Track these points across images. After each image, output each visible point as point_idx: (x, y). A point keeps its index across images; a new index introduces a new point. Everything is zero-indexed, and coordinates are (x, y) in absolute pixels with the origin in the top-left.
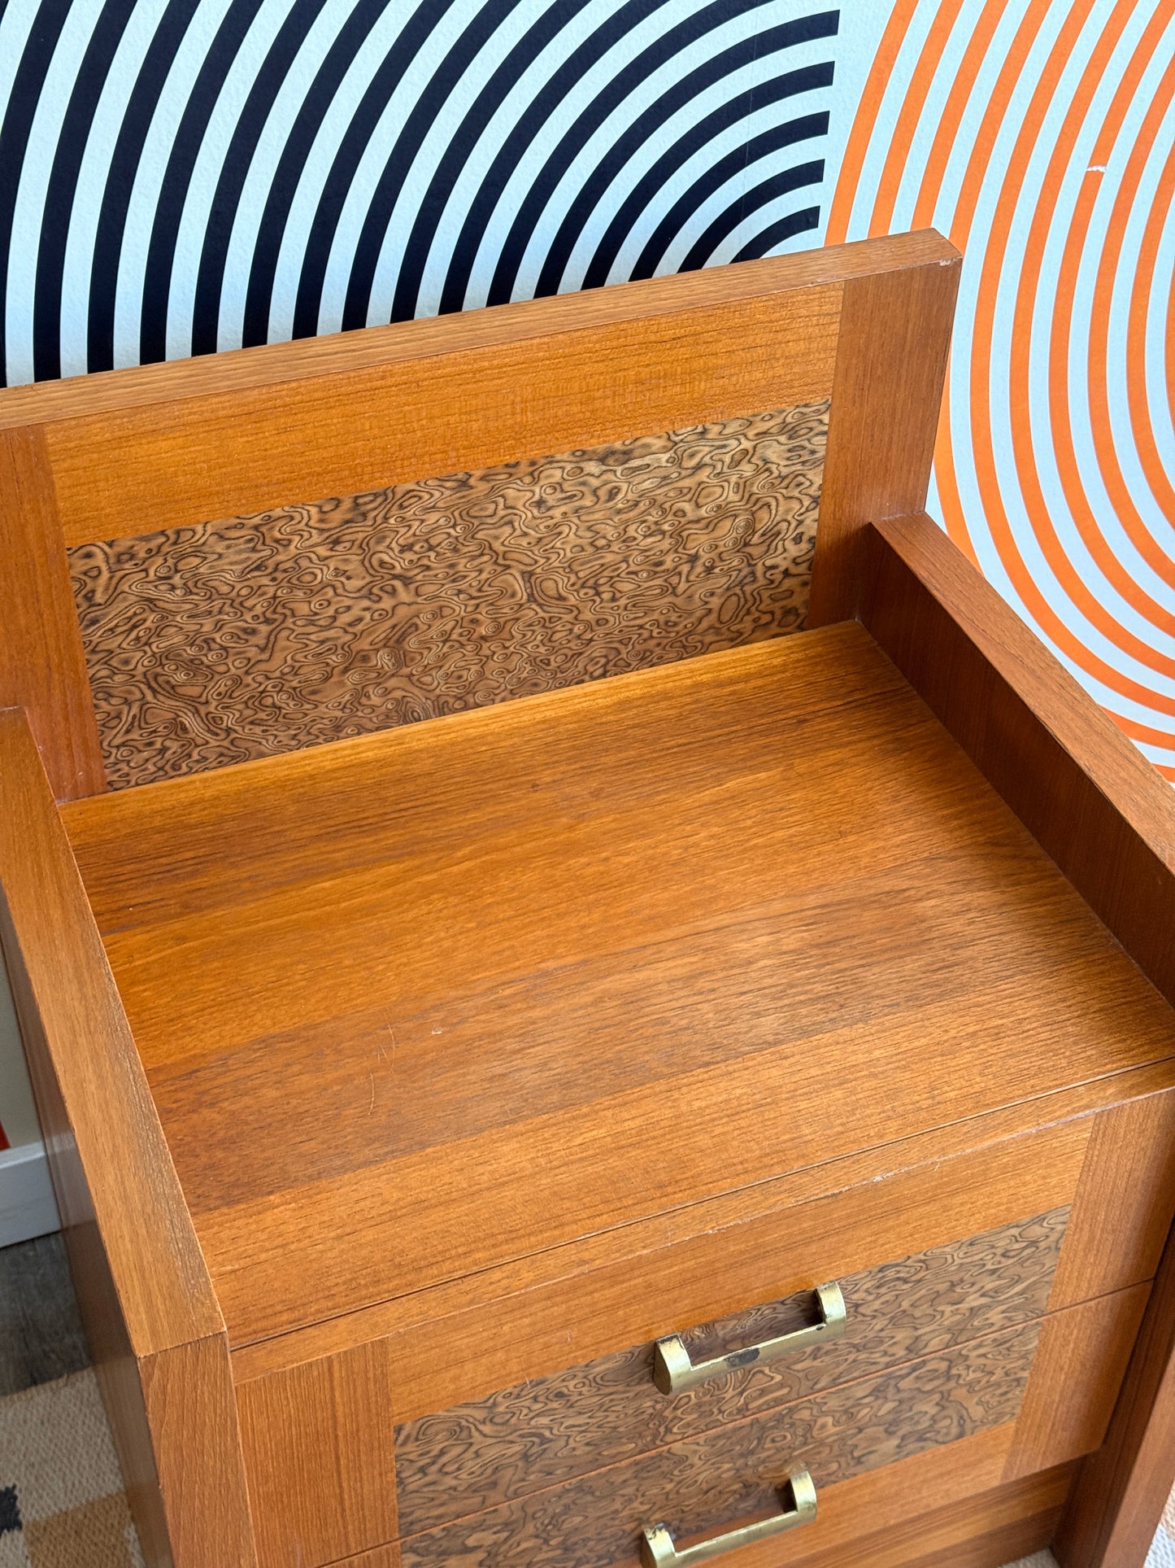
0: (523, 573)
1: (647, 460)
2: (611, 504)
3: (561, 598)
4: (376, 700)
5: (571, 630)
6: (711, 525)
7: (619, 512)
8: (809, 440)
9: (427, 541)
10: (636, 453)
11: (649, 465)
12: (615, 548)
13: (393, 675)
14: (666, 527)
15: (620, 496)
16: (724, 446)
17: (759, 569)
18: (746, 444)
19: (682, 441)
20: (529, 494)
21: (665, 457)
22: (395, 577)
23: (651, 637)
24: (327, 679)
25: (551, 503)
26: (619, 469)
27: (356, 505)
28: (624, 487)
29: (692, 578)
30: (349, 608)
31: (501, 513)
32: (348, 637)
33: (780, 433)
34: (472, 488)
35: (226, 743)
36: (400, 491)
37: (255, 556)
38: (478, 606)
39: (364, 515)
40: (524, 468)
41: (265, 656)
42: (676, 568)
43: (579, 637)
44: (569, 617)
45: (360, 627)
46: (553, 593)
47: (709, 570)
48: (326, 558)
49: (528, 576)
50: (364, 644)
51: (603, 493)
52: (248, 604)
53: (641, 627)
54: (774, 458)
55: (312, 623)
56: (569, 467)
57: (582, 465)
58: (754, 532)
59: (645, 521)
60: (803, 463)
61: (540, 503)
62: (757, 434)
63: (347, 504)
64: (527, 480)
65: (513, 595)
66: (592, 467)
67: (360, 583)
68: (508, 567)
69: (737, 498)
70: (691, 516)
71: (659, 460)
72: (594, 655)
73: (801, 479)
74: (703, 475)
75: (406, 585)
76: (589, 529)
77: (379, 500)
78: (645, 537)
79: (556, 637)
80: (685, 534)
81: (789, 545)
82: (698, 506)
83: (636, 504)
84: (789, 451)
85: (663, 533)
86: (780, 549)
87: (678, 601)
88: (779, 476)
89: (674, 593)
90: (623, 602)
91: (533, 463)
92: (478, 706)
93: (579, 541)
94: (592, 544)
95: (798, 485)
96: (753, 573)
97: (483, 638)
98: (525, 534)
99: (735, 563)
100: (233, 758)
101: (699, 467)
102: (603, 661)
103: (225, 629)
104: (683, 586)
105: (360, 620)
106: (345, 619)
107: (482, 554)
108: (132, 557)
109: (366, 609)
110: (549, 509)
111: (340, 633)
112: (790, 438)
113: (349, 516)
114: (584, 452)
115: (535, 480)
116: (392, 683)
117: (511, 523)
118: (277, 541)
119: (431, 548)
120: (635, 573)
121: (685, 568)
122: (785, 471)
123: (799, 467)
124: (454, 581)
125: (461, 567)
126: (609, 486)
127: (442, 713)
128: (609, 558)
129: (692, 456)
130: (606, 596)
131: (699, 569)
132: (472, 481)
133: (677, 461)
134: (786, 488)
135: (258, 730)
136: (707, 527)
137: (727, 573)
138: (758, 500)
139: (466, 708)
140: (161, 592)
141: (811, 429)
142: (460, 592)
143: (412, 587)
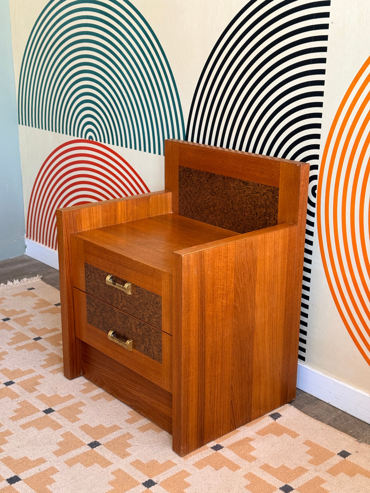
0: (231, 202)
1: (249, 187)
2: (244, 193)
3: (236, 211)
4: (211, 218)
5: (238, 219)
6: (260, 207)
7: (245, 196)
8: (276, 196)
9: (219, 187)
10: (248, 184)
11: (250, 188)
12: (245, 204)
13: (213, 213)
14: (252, 203)
15: (246, 193)
16: (262, 190)
17: (268, 224)
18: (265, 191)
19: (255, 185)
20: (233, 185)
21: (253, 187)
22: (214, 192)
23: (250, 229)
24: (205, 209)
25: (236, 188)
26: (246, 186)
27: (210, 175)
28: (246, 191)
29: (257, 218)
30: (208, 195)
31: (229, 187)
32: (208, 202)
33: (270, 191)
34: (225, 179)
35: (192, 214)
36: (216, 175)
37: (198, 178)
38: (225, 205)
39: (211, 177)
40: (232, 179)
41: (198, 199)
42: (254, 214)
43: (239, 222)
44: (238, 216)
45: (209, 200)
46: (235, 209)
47: (259, 218)
48: (206, 184)
49: (232, 203)
50: (210, 204)
51: (243, 190)
52: (197, 187)
53: (249, 225)
54: (270, 196)
55: (204, 196)
56: (238, 182)
57: (240, 183)
58: (267, 213)
59: (249, 200)
60: (275, 201)
61: (234, 188)
62: (267, 190)
63: (209, 174)
64: (233, 182)
65: (230, 206)
66: (241, 184)
67: (210, 191)
68: (229, 199)
69: (264, 203)
70: (256, 203)
71: (251, 188)
72: (241, 227)
73: (274, 204)
74: (258, 194)
75: (216, 195)
76: (241, 197)
77: (213, 175)
78: (249, 204)
79: (236, 219)
80: (256, 207)
81: (273, 220)
82: (258, 202)
83: (248, 196)
84: (272, 196)
85: (252, 205)
86: (271, 220)
87: (255, 222)
88: (271, 202)
89: (254, 220)
90: (246, 217)
91: (233, 179)
92: (224, 228)
93: (239, 199)
94: (241, 201)
95: (274, 206)
96: (267, 223)
97: (225, 213)
98: (232, 193)
99: (264, 219)
100: (193, 218)
101: (258, 192)
102: (243, 230)
103: (194, 191)
104: (255, 220)
105: (210, 199)
106: (208, 197)
107: (226, 194)
108: (185, 171)
109: (210, 197)
110: (235, 190)
111: (207, 200)
112: (272, 193)
113: (210, 177)
114: (241, 180)
115: (234, 183)
116: (213, 215)
117: (230, 190)
118: (201, 177)
119: (219, 189)
120: (248, 212)
121: (256, 215)
122: (272, 201)
123: (274, 201)
124: (222, 198)
125: (223, 195)
126: (244, 189)
127: (219, 227)
128: (244, 206)
129: (257, 189)
130: (243, 215)
131: (258, 217)
132: (225, 178)
133: (254, 189)
134: (272, 205)
135: (196, 214)
136: (259, 207)
137: (262, 220)
138: (267, 206)
139: (222, 227)
140: (187, 179)
141: (276, 193)
142: (222, 201)
143: (217, 196)
